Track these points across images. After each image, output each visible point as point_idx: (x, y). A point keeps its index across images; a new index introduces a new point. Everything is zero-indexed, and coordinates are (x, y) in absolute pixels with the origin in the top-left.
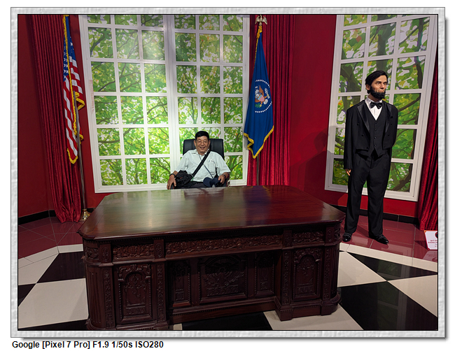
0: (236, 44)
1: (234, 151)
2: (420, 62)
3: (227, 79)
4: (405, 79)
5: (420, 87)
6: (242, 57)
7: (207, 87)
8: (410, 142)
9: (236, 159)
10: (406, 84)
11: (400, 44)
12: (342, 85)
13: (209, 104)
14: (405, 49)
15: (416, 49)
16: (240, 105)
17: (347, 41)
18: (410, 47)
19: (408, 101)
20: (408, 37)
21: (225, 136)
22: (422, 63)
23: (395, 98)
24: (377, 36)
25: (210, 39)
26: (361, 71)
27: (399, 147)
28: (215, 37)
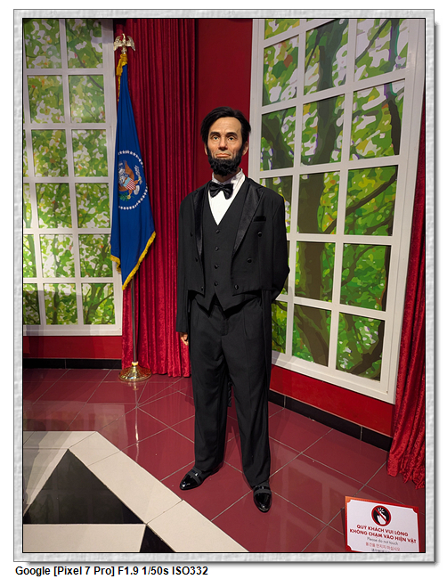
0: (92, 90)
1: (99, 276)
2: (396, 96)
3: (79, 152)
4: (367, 135)
5: (397, 152)
6: (103, 113)
7: (46, 165)
8: (379, 274)
9: (102, 289)
10: (370, 147)
11: (357, 61)
12: (265, 157)
13: (51, 195)
14: (367, 69)
15: (386, 68)
16: (105, 197)
17: (270, 69)
18: (376, 64)
19: (374, 185)
20: (372, 43)
21: (81, 250)
22: (398, 99)
23: (350, 179)
24: (318, 51)
25: (47, 83)
26: (292, 127)
27: (359, 283)
28: (55, 81)
